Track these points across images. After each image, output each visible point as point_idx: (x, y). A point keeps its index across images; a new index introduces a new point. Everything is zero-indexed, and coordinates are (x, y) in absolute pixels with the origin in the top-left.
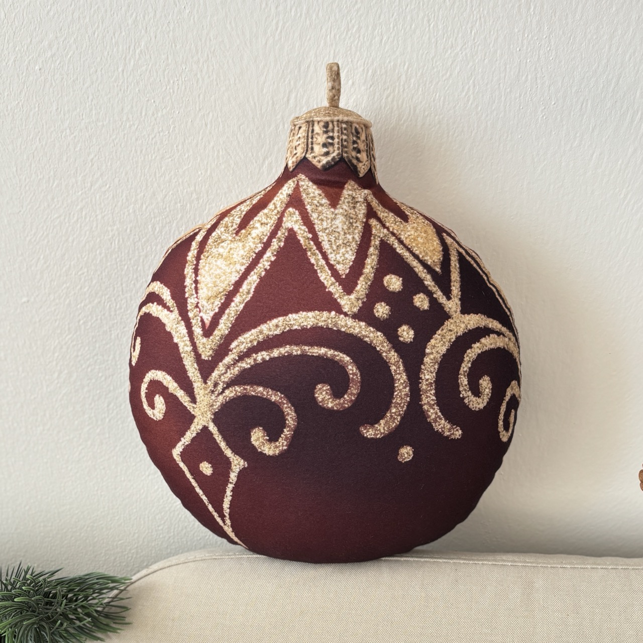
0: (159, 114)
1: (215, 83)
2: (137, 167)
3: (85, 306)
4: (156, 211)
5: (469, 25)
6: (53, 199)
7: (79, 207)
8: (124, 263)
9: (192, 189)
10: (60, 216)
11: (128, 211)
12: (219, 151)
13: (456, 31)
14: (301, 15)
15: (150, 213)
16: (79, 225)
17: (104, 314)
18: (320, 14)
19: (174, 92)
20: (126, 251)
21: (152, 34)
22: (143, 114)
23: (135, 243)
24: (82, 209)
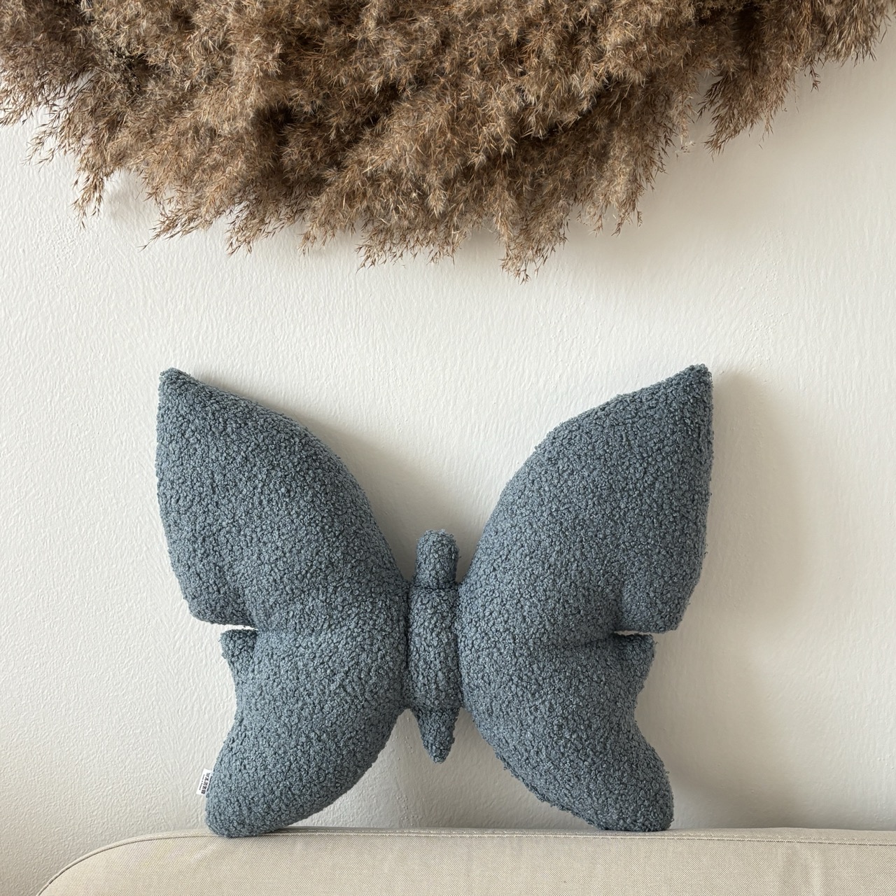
0: (82, 436)
1: (127, 410)
2: (65, 478)
3: (21, 599)
4: (82, 514)
5: (330, 361)
7: (15, 513)
8: (55, 560)
9: (112, 495)
11: (58, 515)
12: (133, 464)
13: (320, 366)
14: (194, 356)
15: (77, 516)
16: (15, 528)
17: (38, 606)
18: (210, 355)
19: (93, 417)
20: (57, 549)
21: (74, 372)
22: (69, 435)
23: (64, 543)
24: (18, 515)
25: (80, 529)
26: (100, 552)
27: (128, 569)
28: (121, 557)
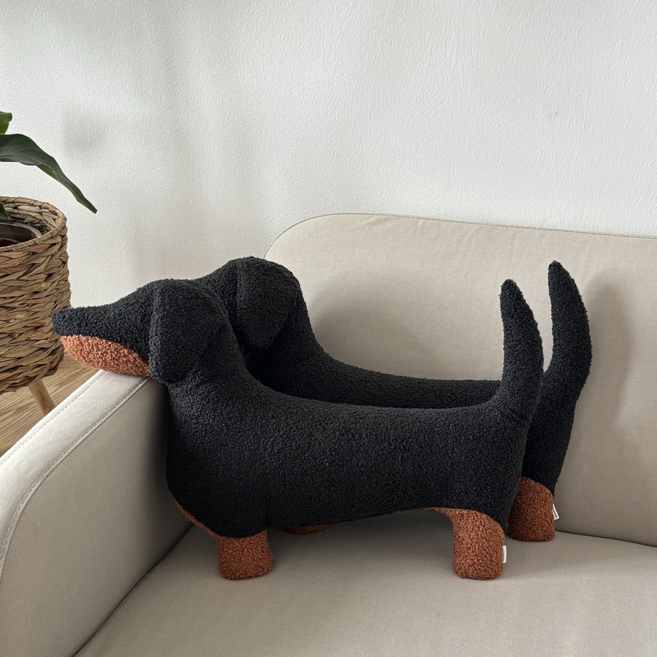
6: (234, 19)
10: (236, 29)
24: (247, 25)
25: (281, 37)
26: (290, 52)
27: (305, 64)
28: (302, 56)
